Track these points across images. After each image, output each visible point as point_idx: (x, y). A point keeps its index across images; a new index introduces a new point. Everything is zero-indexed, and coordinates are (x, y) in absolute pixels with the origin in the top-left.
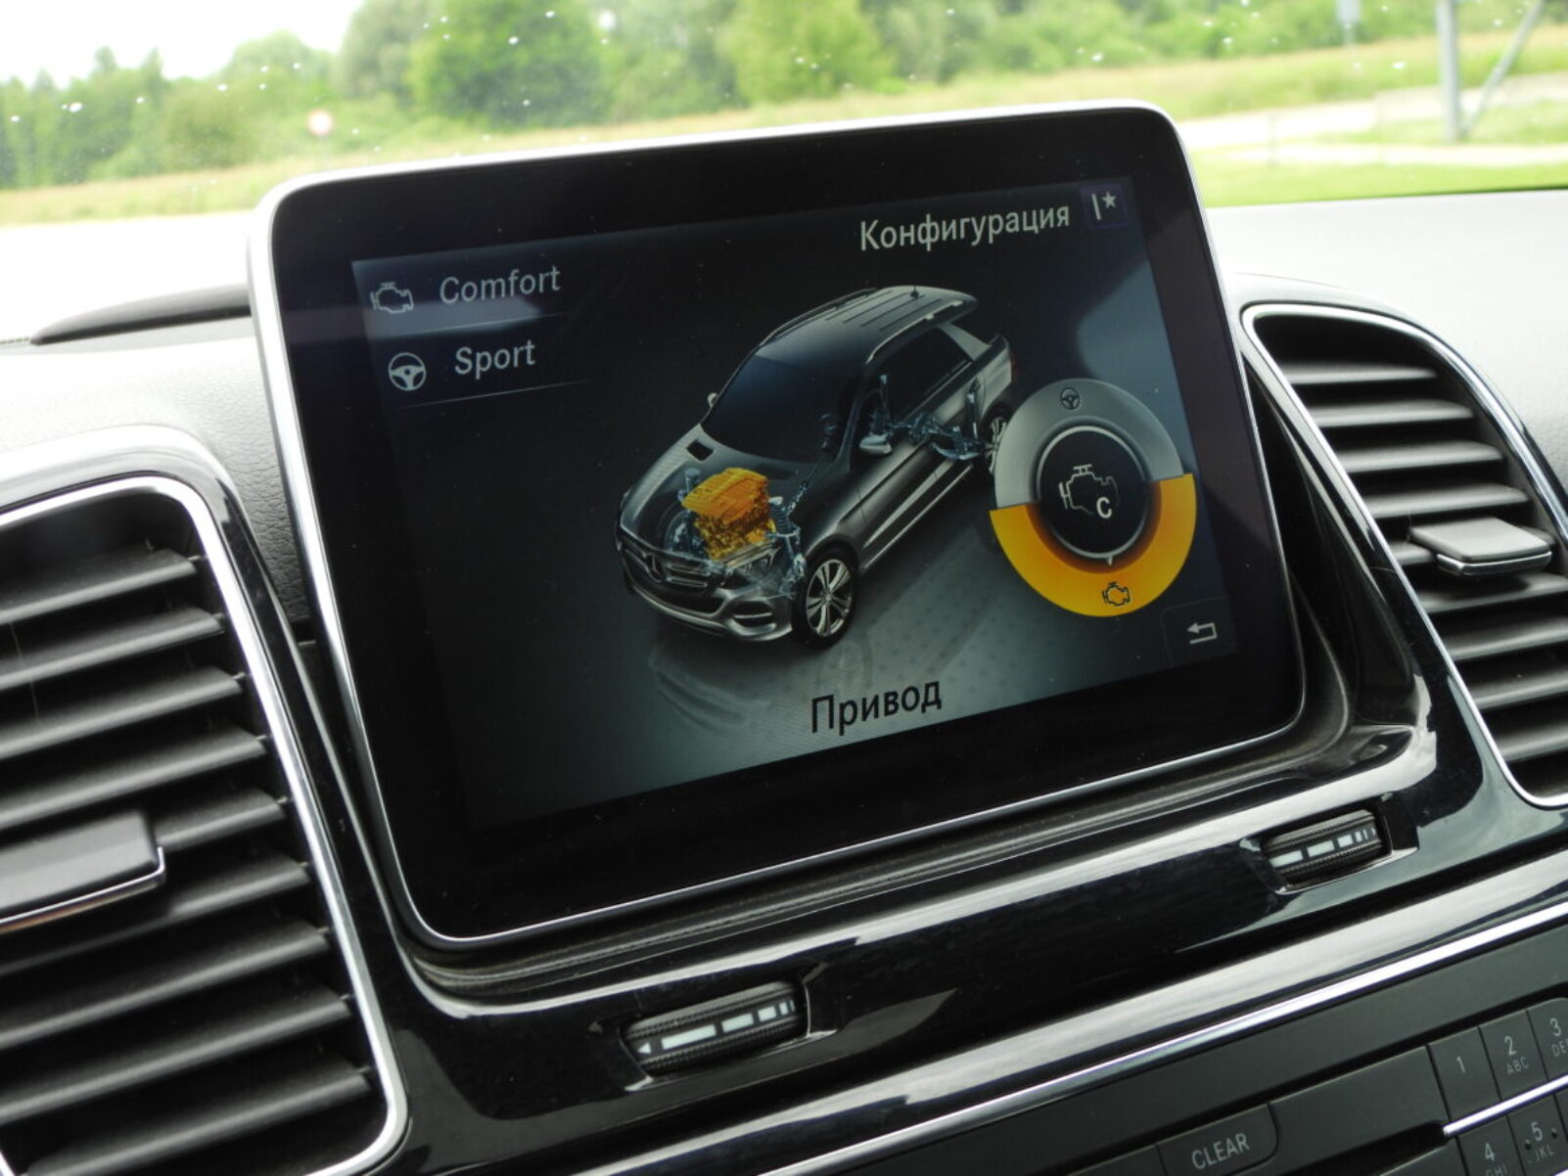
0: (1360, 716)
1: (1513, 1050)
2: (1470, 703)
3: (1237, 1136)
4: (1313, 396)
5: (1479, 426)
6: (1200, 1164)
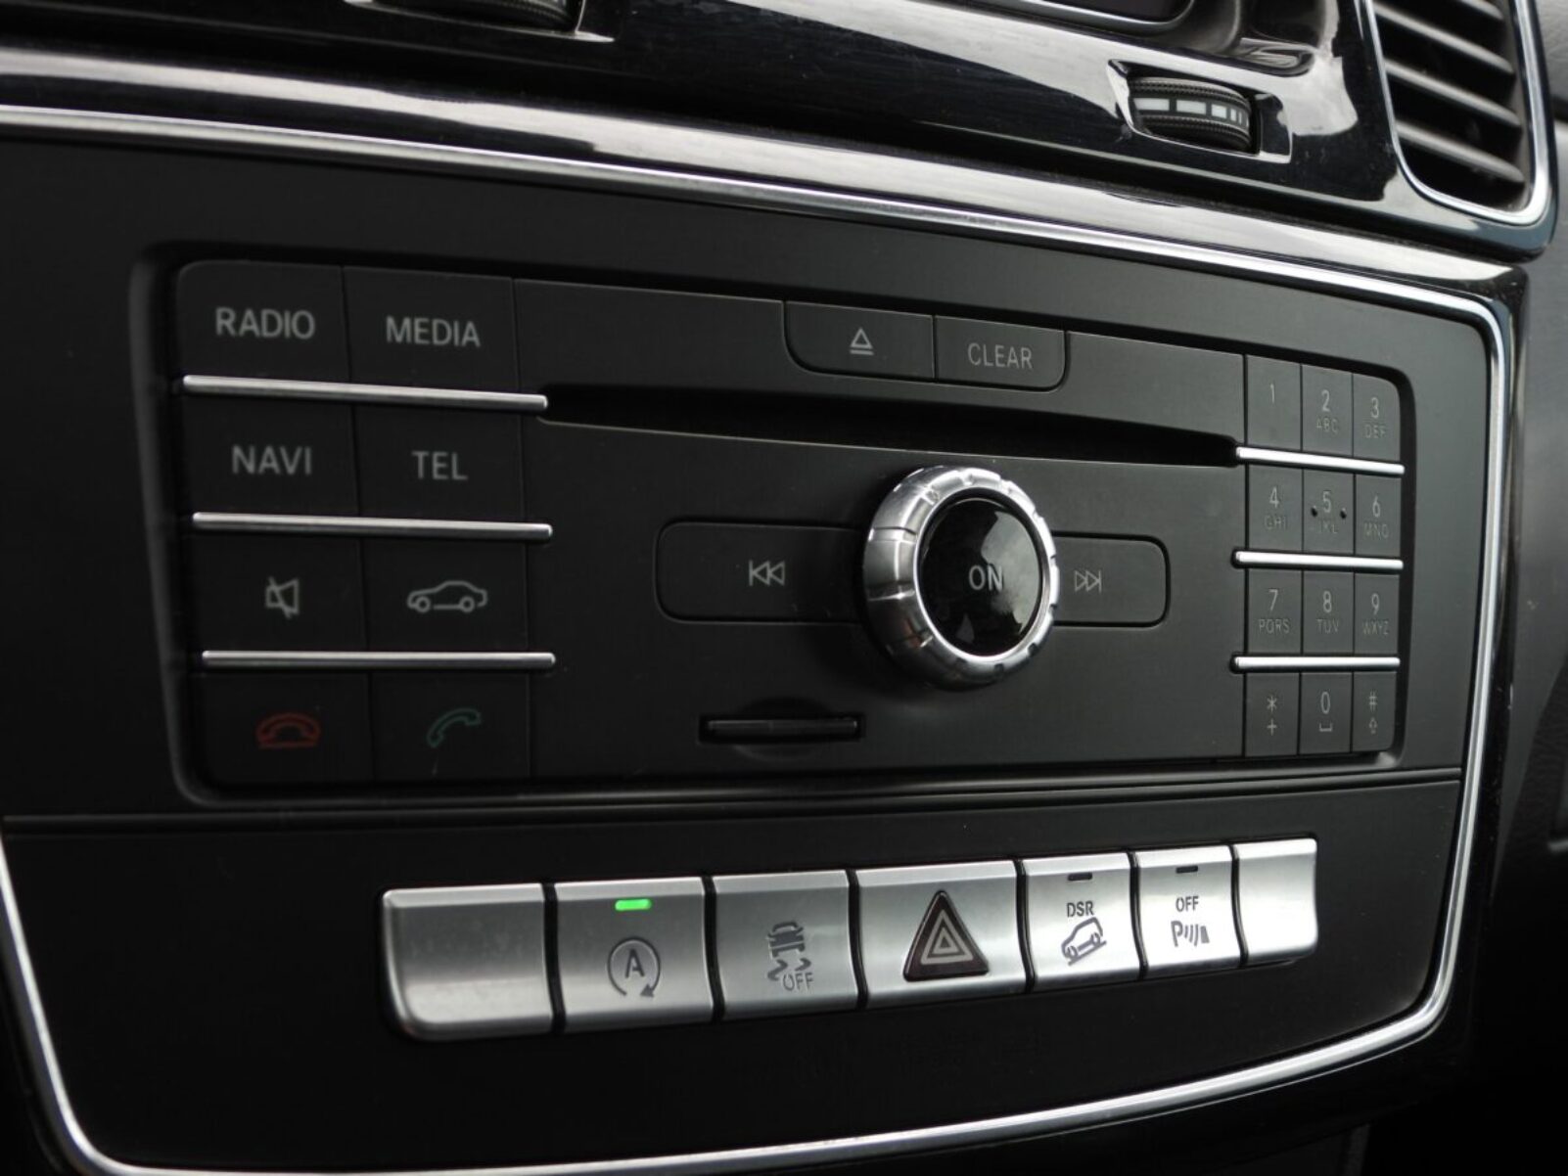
1: (1327, 407)
2: (1381, 63)
3: (1023, 349)
6: (975, 360)
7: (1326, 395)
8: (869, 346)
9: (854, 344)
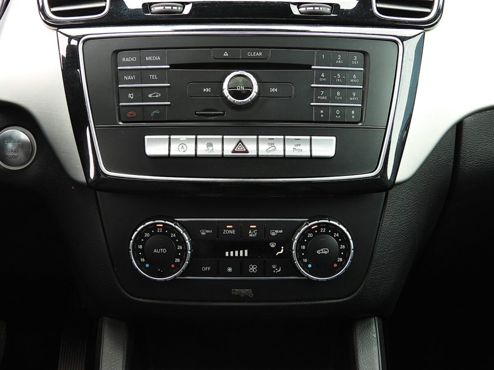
3: (260, 53)
7: (339, 57)
8: (227, 54)
9: (224, 54)
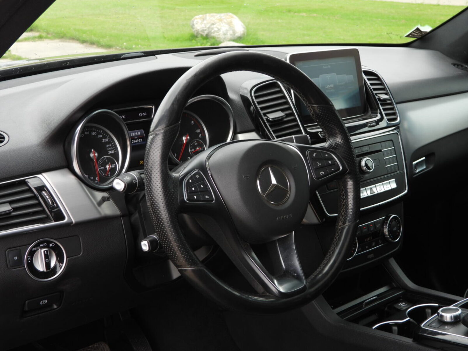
0: (372, 113)
1: (387, 144)
2: (383, 113)
3: (366, 148)
4: (369, 79)
5: (382, 84)
6: (364, 150)
8: (357, 151)
